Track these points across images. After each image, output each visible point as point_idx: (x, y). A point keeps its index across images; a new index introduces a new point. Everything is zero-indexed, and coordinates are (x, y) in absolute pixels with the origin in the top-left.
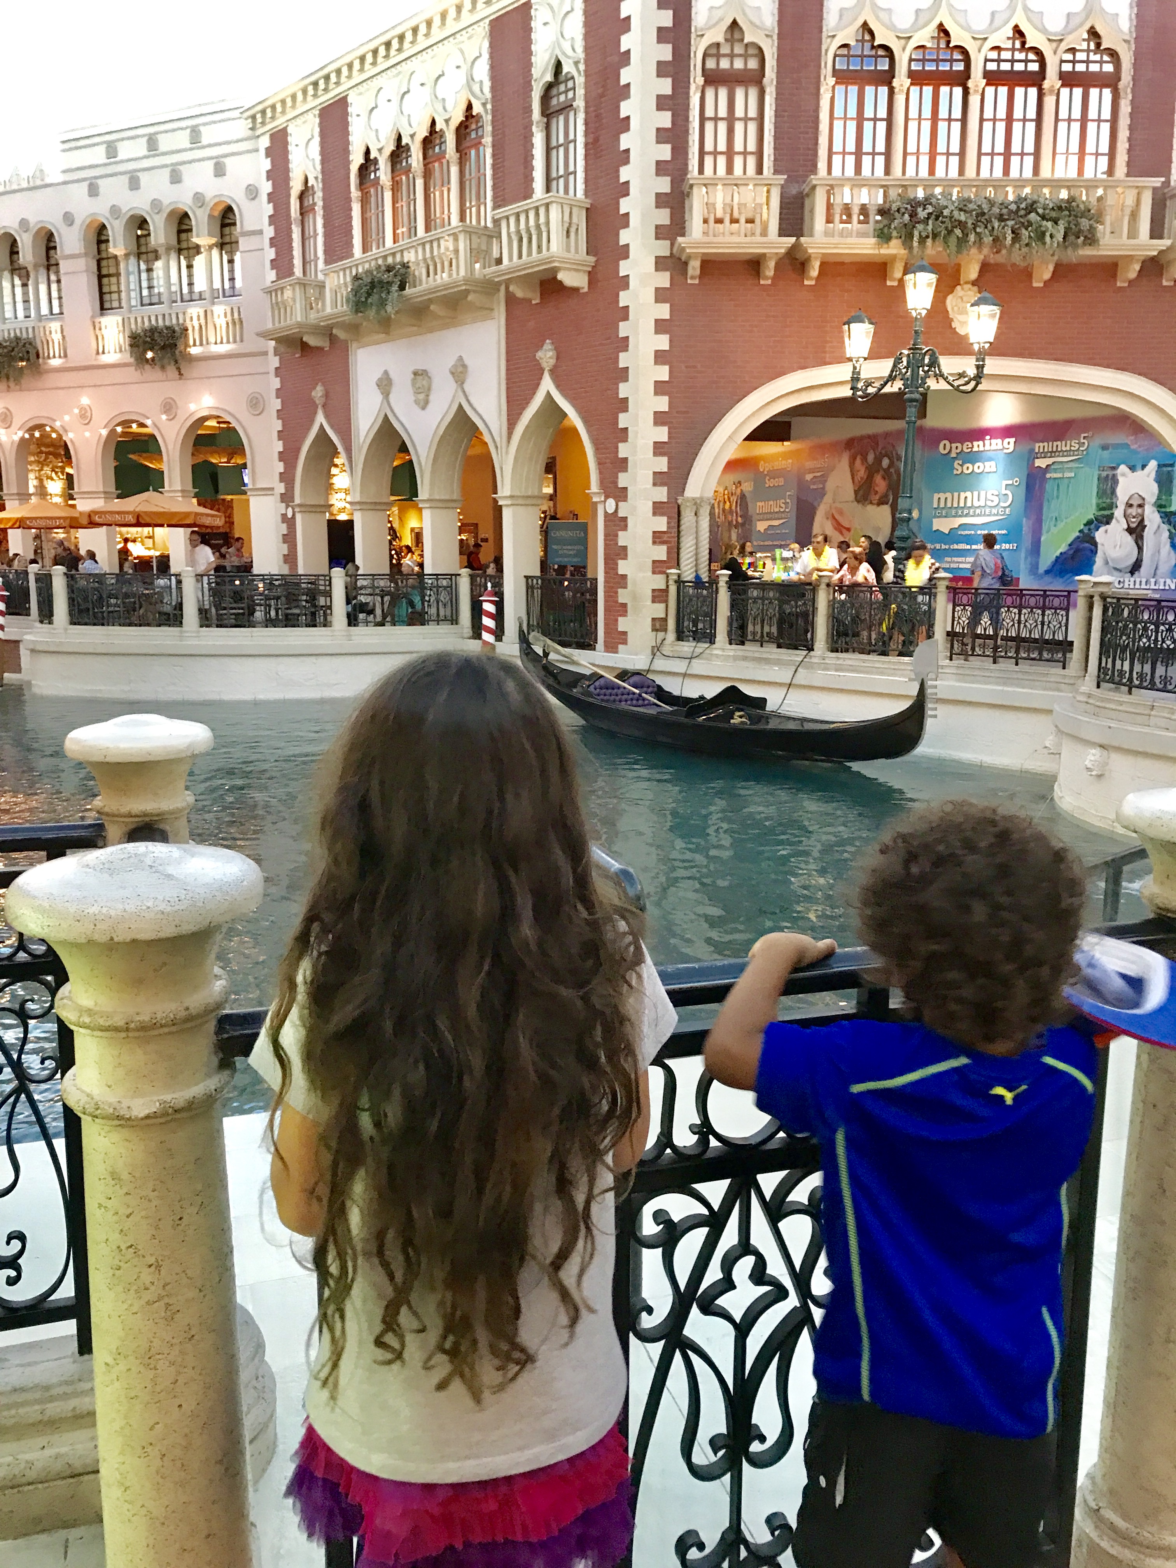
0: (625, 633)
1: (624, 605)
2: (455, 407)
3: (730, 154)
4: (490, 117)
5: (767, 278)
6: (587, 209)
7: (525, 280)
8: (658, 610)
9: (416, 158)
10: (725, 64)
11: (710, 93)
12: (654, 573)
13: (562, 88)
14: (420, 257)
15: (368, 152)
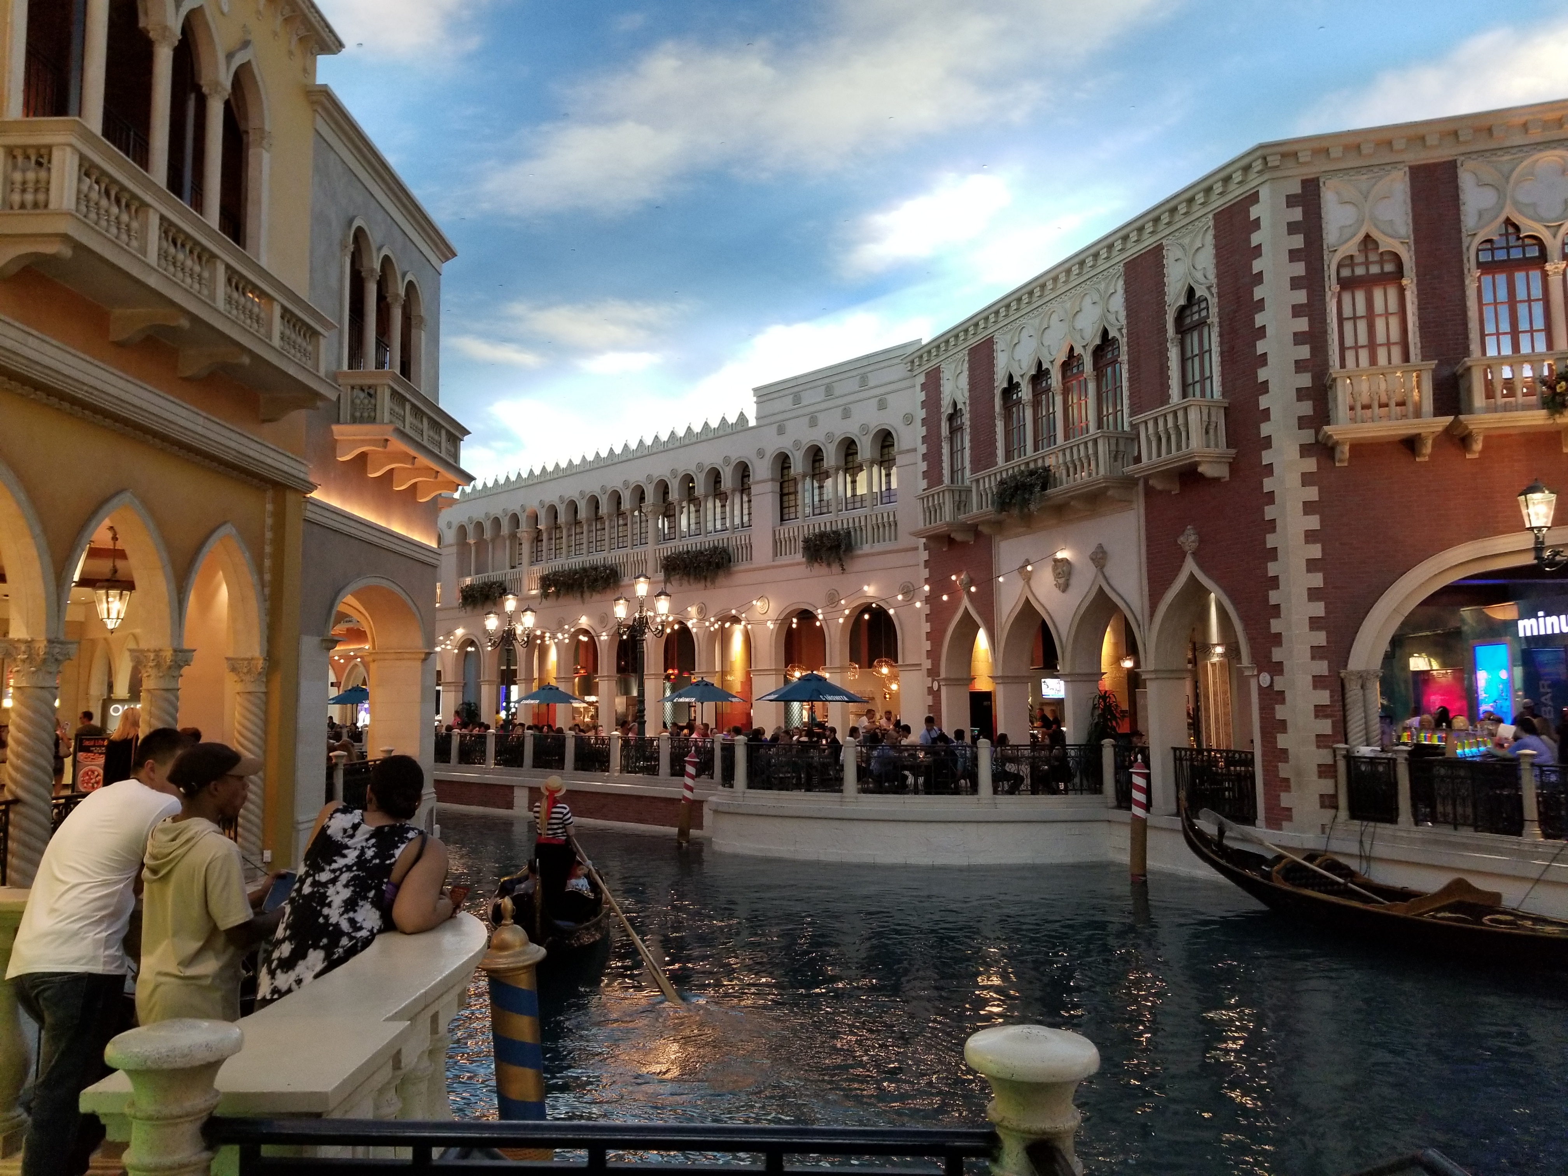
0: (1289, 810)
1: (1287, 780)
2: (1095, 589)
3: (1372, 346)
4: (1125, 339)
5: (1424, 455)
6: (1225, 408)
7: (1167, 474)
8: (1326, 786)
9: (1055, 379)
10: (1360, 271)
11: (1347, 297)
12: (1318, 747)
13: (1196, 308)
14: (1061, 461)
15: (1011, 377)
